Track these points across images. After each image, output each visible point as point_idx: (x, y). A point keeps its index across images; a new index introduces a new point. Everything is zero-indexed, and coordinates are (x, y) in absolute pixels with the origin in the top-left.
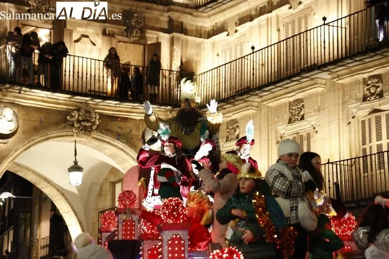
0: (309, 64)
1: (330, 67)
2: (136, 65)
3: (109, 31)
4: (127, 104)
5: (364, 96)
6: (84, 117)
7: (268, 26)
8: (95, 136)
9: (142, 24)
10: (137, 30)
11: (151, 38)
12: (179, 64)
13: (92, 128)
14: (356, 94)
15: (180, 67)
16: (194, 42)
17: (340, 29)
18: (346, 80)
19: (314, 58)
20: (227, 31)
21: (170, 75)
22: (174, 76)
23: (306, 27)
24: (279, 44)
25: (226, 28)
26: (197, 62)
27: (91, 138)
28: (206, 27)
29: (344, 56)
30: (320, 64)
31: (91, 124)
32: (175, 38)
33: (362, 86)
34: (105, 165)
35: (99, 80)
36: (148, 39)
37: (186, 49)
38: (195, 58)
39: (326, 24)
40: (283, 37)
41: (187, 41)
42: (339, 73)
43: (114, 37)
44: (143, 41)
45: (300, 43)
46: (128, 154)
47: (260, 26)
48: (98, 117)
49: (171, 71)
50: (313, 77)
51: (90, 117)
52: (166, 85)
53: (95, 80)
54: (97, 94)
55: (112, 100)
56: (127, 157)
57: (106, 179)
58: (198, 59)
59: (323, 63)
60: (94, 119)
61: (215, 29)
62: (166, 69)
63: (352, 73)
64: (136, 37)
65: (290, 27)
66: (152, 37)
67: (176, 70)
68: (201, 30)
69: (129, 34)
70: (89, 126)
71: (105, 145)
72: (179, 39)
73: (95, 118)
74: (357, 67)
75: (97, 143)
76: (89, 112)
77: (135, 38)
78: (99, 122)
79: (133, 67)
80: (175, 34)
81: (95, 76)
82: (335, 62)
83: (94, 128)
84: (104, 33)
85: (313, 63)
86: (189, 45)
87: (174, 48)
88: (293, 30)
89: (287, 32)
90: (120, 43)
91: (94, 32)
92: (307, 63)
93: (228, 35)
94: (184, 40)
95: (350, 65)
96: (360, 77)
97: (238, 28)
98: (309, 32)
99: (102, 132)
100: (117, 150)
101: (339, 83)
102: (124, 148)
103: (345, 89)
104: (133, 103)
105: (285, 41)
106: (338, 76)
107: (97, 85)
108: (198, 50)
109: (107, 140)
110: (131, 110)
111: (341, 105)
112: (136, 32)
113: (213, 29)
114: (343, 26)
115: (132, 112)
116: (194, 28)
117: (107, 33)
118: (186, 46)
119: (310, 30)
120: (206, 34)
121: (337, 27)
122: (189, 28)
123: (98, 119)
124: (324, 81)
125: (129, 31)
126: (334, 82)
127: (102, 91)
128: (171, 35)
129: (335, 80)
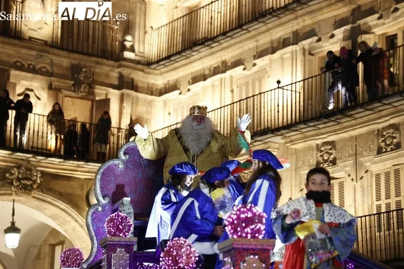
0: (262, 128)
1: (283, 132)
2: (82, 121)
3: (55, 85)
4: (71, 162)
5: (317, 162)
6: (25, 175)
7: (221, 86)
8: (36, 195)
9: (91, 79)
10: (85, 85)
11: (100, 94)
12: (128, 122)
13: (32, 187)
14: (309, 160)
15: (129, 125)
16: (145, 100)
17: (294, 93)
18: (300, 146)
19: (268, 122)
20: (179, 89)
21: (118, 132)
22: (123, 134)
23: (260, 89)
24: (232, 105)
25: (178, 86)
26: (148, 121)
27: (30, 197)
28: (157, 85)
29: (298, 120)
30: (273, 128)
31: (32, 182)
32: (125, 95)
33: (315, 152)
34: (45, 226)
35: (43, 136)
36: (97, 95)
37: (136, 107)
38: (145, 116)
39: (281, 88)
40: (236, 99)
41: (137, 98)
42: (293, 138)
43: (60, 91)
44: (91, 97)
45: (254, 106)
46: (70, 215)
47: (213, 86)
48: (39, 176)
49: (119, 129)
50: (266, 141)
51: (31, 175)
52: (113, 143)
53: (38, 136)
54: (40, 151)
55: (55, 158)
56: (69, 219)
57: (45, 241)
58: (148, 117)
59: (277, 127)
60: (35, 178)
61: (167, 86)
62: (114, 126)
63: (305, 138)
64: (84, 92)
65: (244, 88)
66: (100, 92)
67: (125, 128)
68: (152, 88)
69: (76, 89)
70: (29, 185)
71: (46, 205)
72: (129, 95)
73: (37, 176)
74: (311, 132)
75: (37, 203)
76: (30, 170)
77: (82, 94)
78: (41, 181)
79: (79, 124)
80: (125, 91)
81: (38, 132)
82: (289, 127)
83: (35, 186)
84: (50, 87)
85: (266, 127)
86: (140, 102)
87: (124, 104)
88: (247, 92)
89: (241, 94)
90: (67, 98)
91: (39, 86)
92: (261, 126)
93: (180, 94)
94: (134, 98)
95: (304, 130)
96: (314, 143)
97: (190, 87)
98: (262, 95)
99: (43, 192)
100: (58, 211)
101: (292, 148)
102: (66, 208)
103: (298, 154)
104: (78, 161)
105: (238, 103)
106: (292, 141)
107: (40, 141)
108: (149, 108)
109: (49, 200)
110: (75, 169)
111: (294, 171)
112: (85, 87)
113: (165, 87)
114: (298, 90)
115: (77, 171)
116: (146, 86)
117: (53, 87)
118: (137, 104)
119: (264, 93)
120: (158, 92)
121: (292, 91)
122: (140, 85)
123: (40, 177)
124: (277, 146)
125: (77, 85)
126: (287, 146)
127: (45, 147)
128: (121, 91)
129: (288, 145)
